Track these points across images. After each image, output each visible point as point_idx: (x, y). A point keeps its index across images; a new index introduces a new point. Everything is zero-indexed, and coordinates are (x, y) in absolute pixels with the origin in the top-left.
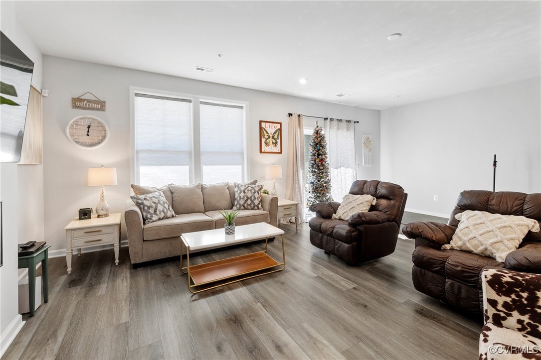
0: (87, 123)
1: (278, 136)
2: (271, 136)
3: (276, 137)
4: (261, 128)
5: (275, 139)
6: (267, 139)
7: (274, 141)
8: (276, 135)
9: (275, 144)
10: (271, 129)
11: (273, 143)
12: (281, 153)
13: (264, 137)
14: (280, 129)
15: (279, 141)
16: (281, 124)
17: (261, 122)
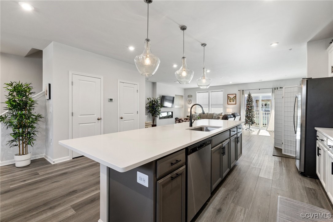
0: (190, 100)
2: (232, 99)
4: (228, 97)
8: (234, 99)
10: (232, 97)
11: (233, 101)
12: (236, 104)
13: (229, 99)
14: (236, 96)
15: (235, 100)
16: (236, 94)
17: (228, 95)
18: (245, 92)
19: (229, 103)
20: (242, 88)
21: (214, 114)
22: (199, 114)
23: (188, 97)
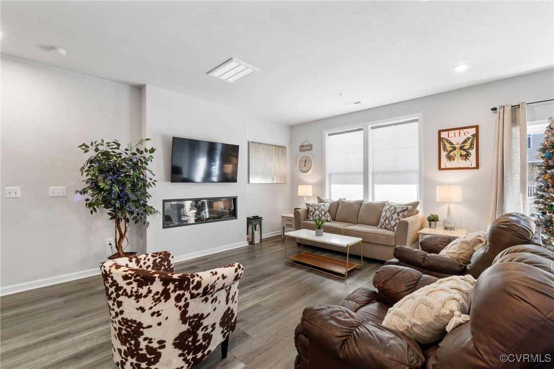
0: (305, 159)
1: (472, 144)
2: (457, 146)
3: (467, 147)
4: (440, 139)
5: (465, 150)
6: (451, 151)
7: (464, 153)
8: (468, 144)
9: (466, 156)
10: (457, 139)
11: (461, 155)
12: (477, 167)
13: (445, 150)
14: (476, 136)
15: (473, 152)
16: (477, 127)
17: (440, 132)
18: (525, 113)
19: (445, 163)
20: (508, 98)
21: (383, 205)
22: (332, 204)
23: (301, 151)
